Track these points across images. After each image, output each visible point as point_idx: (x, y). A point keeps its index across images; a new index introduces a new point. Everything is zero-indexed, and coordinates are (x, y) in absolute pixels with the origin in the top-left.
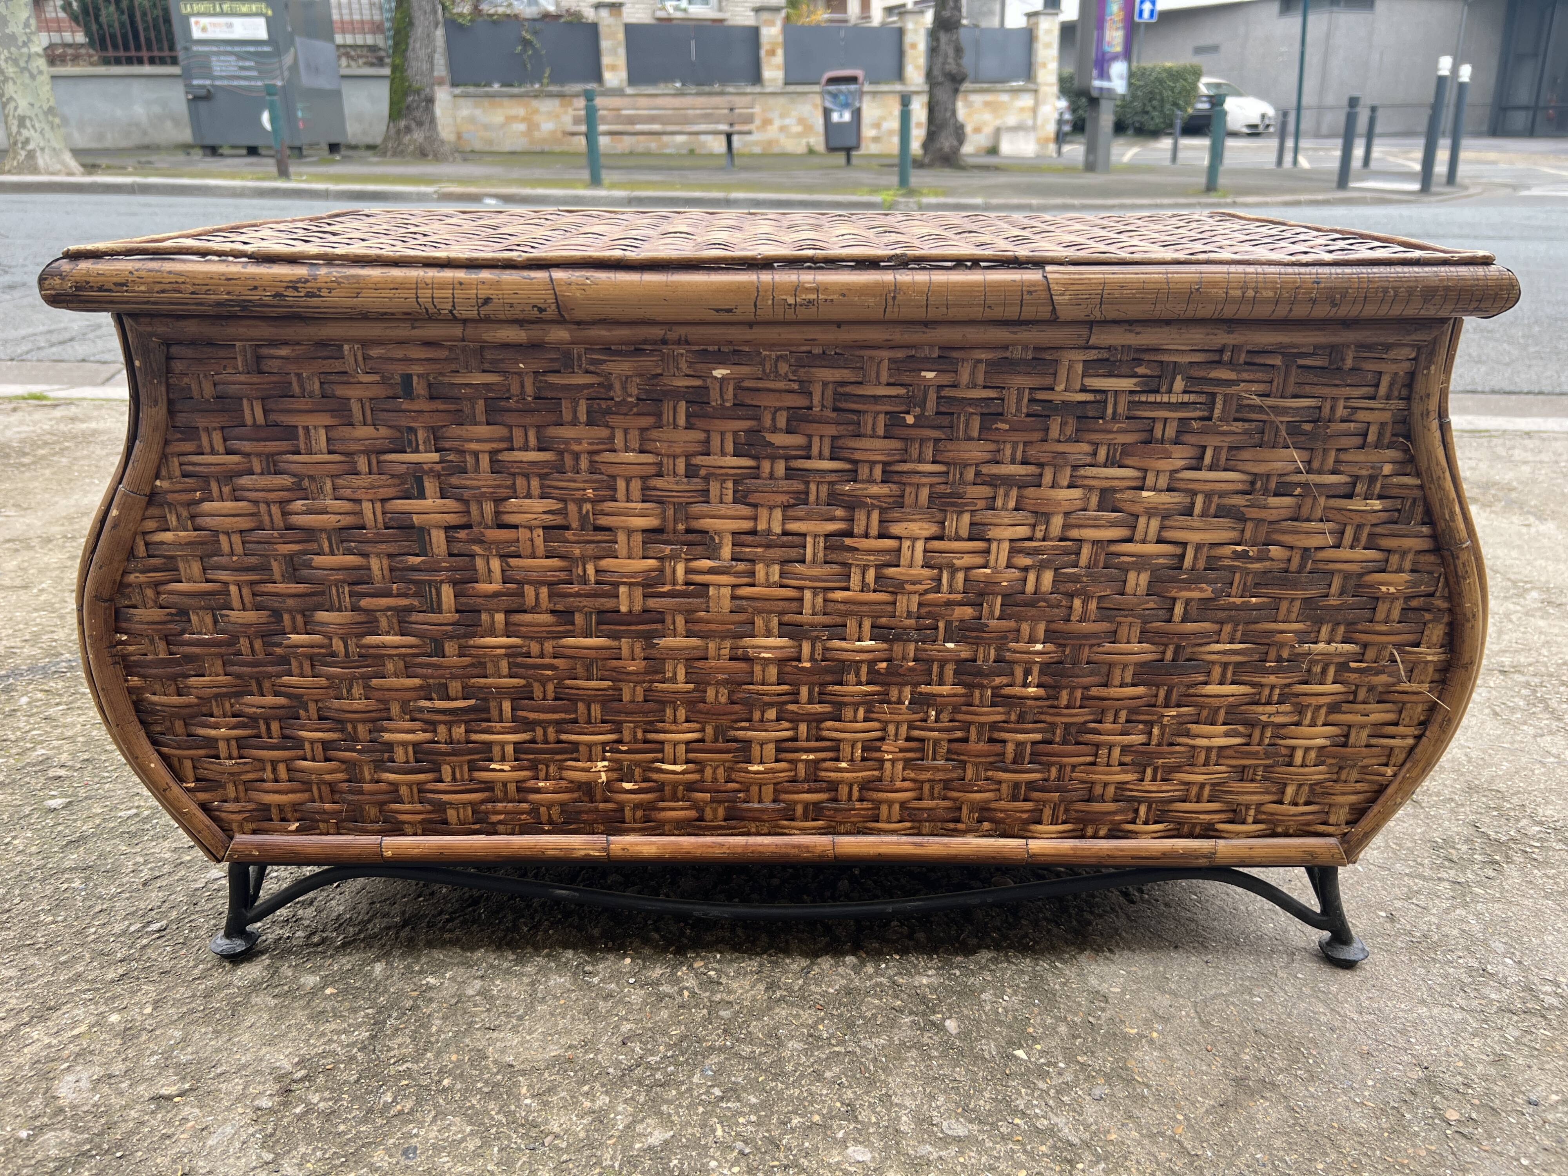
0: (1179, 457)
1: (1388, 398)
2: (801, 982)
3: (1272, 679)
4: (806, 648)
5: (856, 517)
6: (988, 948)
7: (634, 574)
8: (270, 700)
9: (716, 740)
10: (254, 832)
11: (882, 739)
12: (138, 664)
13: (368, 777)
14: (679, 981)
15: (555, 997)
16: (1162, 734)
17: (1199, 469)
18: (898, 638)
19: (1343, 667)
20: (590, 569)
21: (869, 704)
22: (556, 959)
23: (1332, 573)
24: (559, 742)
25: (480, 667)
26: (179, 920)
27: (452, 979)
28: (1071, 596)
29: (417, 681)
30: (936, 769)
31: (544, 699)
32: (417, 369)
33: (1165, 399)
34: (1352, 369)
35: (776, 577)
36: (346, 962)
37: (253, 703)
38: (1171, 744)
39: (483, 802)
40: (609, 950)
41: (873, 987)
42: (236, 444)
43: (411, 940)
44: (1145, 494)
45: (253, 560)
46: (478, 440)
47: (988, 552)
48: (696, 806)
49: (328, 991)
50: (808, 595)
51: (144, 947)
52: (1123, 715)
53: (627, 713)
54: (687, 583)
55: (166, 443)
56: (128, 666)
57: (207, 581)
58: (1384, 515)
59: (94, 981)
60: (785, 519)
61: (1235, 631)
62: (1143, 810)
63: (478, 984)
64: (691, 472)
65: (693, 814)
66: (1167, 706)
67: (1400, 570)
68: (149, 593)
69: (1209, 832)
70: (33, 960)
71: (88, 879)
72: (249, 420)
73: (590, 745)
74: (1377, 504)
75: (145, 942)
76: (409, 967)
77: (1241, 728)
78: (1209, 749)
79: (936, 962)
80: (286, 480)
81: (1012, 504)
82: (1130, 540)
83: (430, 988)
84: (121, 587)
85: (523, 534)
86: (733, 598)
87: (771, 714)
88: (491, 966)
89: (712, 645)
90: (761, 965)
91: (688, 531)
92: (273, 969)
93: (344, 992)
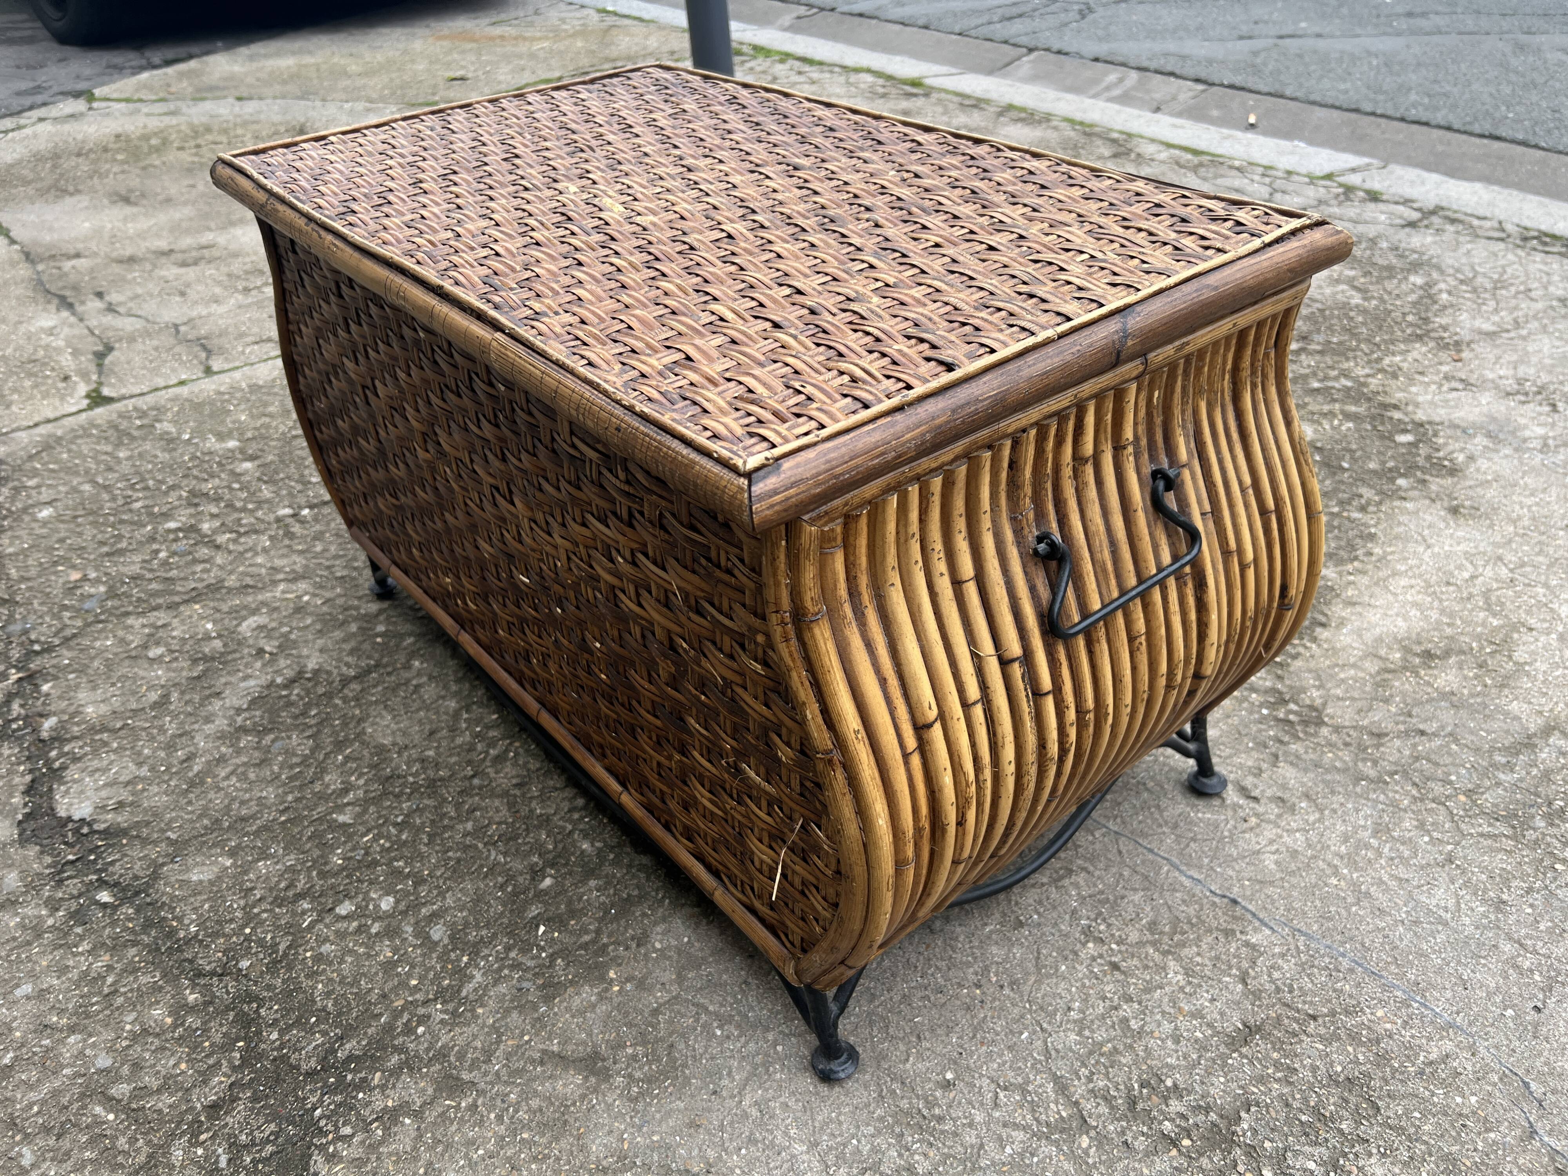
0: (631, 539)
2: (537, 794)
11: (549, 656)
14: (493, 746)
15: (436, 712)
17: (647, 556)
19: (772, 806)
22: (472, 691)
23: (747, 713)
27: (422, 669)
28: (604, 617)
30: (574, 698)
36: (406, 628)
38: (683, 782)
41: (559, 827)
44: (621, 559)
47: (557, 549)
48: (488, 638)
49: (379, 640)
52: (653, 737)
58: (769, 683)
61: (698, 715)
66: (675, 748)
67: (788, 744)
69: (718, 877)
74: (762, 669)
77: (719, 803)
78: (704, 806)
92: (380, 612)
93: (384, 643)
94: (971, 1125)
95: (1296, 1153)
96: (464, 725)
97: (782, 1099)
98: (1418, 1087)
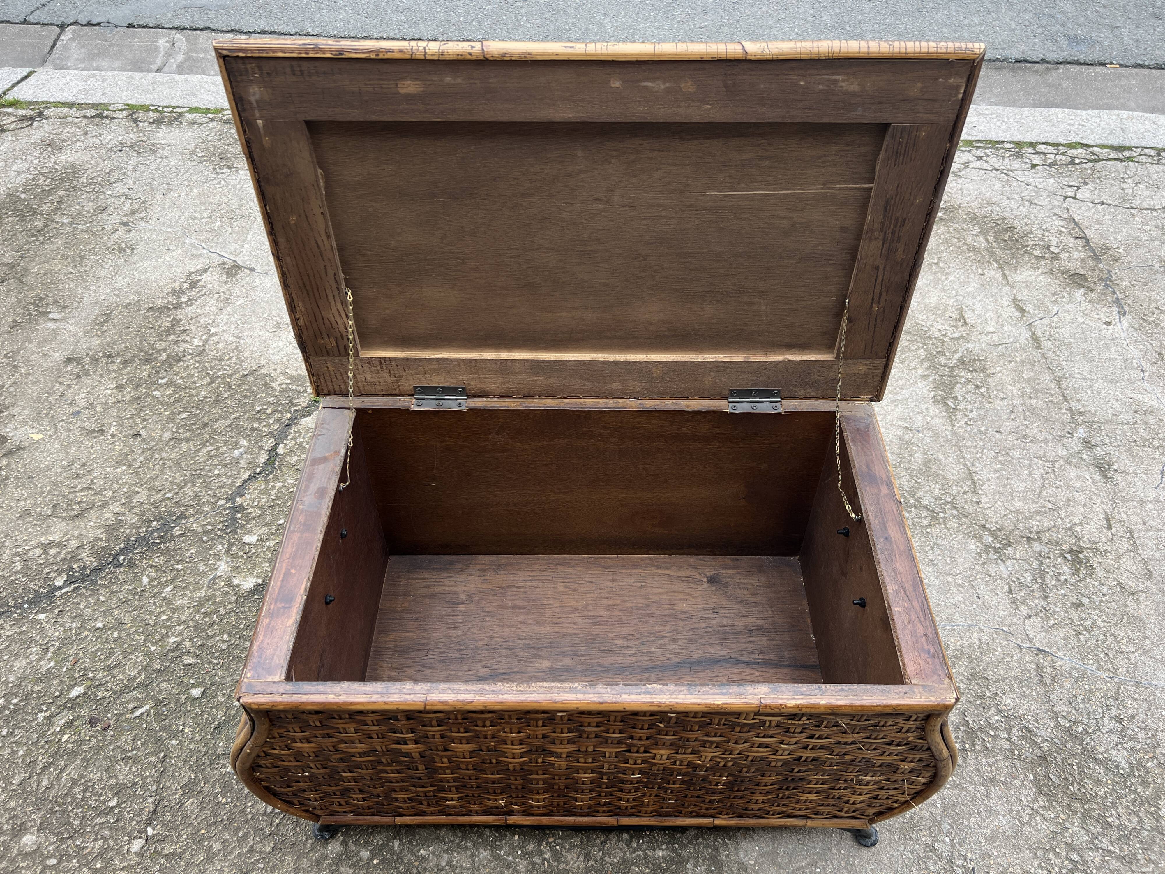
0: (801, 737)
1: (915, 721)
3: (841, 785)
4: (605, 777)
5: (632, 748)
7: (517, 762)
8: (334, 788)
9: (558, 797)
11: (644, 796)
12: (265, 780)
13: (386, 804)
14: (542, 853)
15: (484, 867)
16: (784, 796)
17: (811, 739)
18: (652, 775)
19: (879, 782)
20: (494, 761)
21: (637, 790)
22: (481, 836)
24: (480, 797)
25: (440, 780)
27: (433, 853)
28: (743, 767)
29: (408, 784)
30: (670, 803)
31: (472, 788)
32: (399, 714)
33: (797, 722)
34: (898, 714)
36: (379, 839)
37: (326, 788)
38: (788, 798)
39: (443, 809)
41: (636, 858)
42: (307, 731)
44: (782, 745)
45: (320, 758)
46: (434, 731)
47: (701, 757)
48: (549, 810)
49: (375, 862)
50: (606, 765)
51: (278, 825)
52: (765, 792)
53: (514, 792)
54: (543, 763)
55: (270, 730)
56: (261, 780)
57: (298, 762)
58: (907, 749)
59: (260, 852)
60: (595, 748)
61: (824, 774)
62: (771, 813)
63: (446, 856)
64: (545, 737)
65: (547, 812)
66: (787, 790)
67: (911, 762)
68: (269, 765)
70: (226, 835)
72: (313, 726)
73: (496, 798)
74: (903, 747)
75: (277, 820)
76: (410, 843)
77: (823, 795)
78: (807, 800)
79: (667, 840)
80: (335, 740)
81: (714, 747)
82: (774, 755)
83: (423, 859)
84: (253, 763)
85: (458, 753)
86: (567, 766)
87: (588, 791)
88: (450, 841)
89: (557, 777)
90: (582, 840)
91: (544, 751)
92: (345, 843)
93: (382, 862)
95: (990, 717)
96: (510, 858)
97: (869, 869)
98: (986, 659)
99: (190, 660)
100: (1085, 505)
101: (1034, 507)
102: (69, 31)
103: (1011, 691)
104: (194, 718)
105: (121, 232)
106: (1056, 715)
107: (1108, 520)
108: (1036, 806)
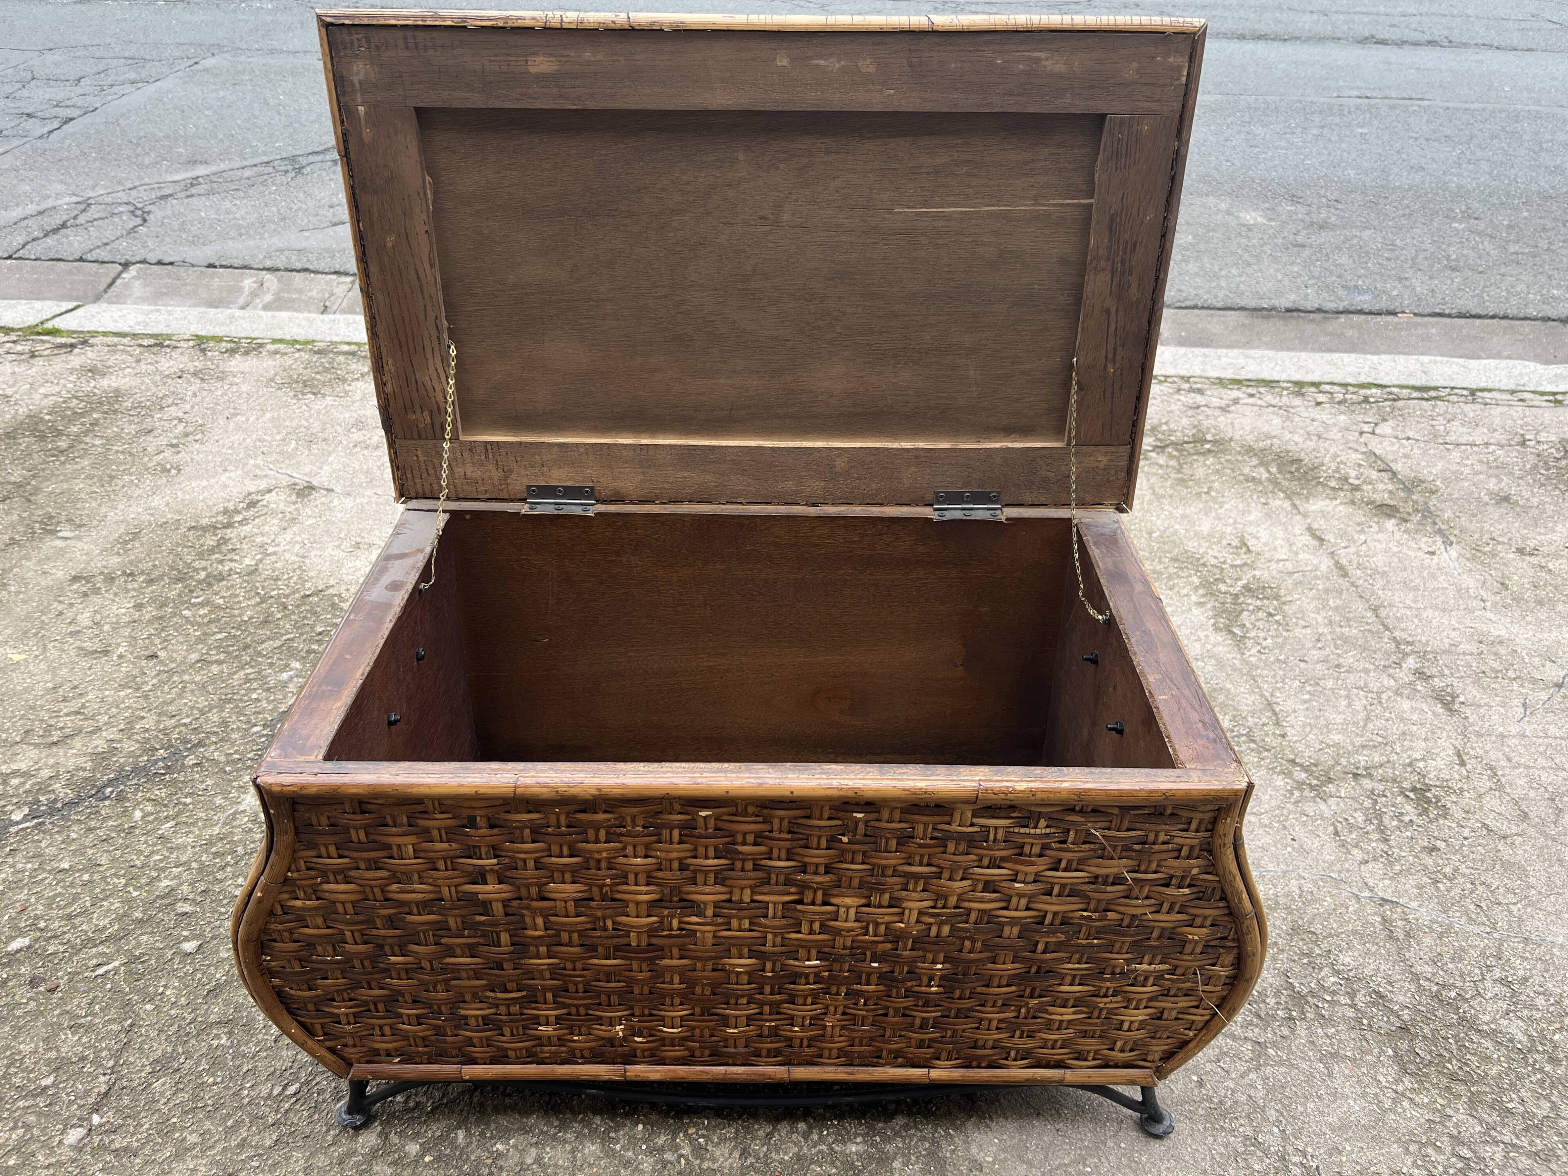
0: (1041, 865)
1: (1197, 831)
2: (765, 1149)
3: (1108, 984)
4: (769, 966)
5: (806, 892)
6: (902, 1113)
7: (642, 926)
8: (377, 992)
9: (702, 1014)
10: (368, 1062)
11: (825, 1014)
12: (277, 972)
13: (449, 1033)
14: (677, 1148)
15: (590, 1165)
16: (1028, 1012)
17: (1056, 870)
18: (835, 960)
19: (1161, 977)
20: (609, 923)
21: (815, 996)
22: (588, 1125)
23: (1154, 927)
24: (587, 1015)
25: (531, 974)
26: (308, 1082)
27: (515, 1147)
28: (964, 939)
29: (484, 982)
30: (864, 1031)
31: (577, 992)
32: (478, 812)
33: (1032, 831)
34: (1172, 814)
35: (747, 926)
36: (436, 1129)
37: (364, 994)
38: (1034, 1017)
39: (534, 1046)
40: (626, 1115)
41: (817, 1154)
42: (346, 853)
43: (481, 1105)
44: (1017, 885)
45: (361, 918)
46: (525, 853)
47: (903, 913)
48: (689, 1049)
49: (427, 1159)
50: (770, 936)
51: (287, 1111)
52: (1000, 1003)
53: (637, 1001)
54: (680, 929)
55: (294, 851)
56: (272, 974)
57: (328, 927)
58: (1193, 896)
59: (256, 1147)
60: (752, 893)
61: (1081, 957)
62: (1013, 1054)
63: (533, 1152)
64: (683, 867)
65: (686, 1053)
66: (1032, 997)
67: (1202, 926)
68: (286, 934)
69: (1059, 1065)
70: (208, 1125)
71: (230, 1033)
72: (356, 840)
73: (611, 1018)
74: (1187, 891)
75: (287, 1106)
76: (482, 1134)
77: (1085, 1009)
78: (1061, 1021)
79: (863, 1129)
80: (385, 874)
81: (920, 888)
82: (1006, 908)
83: (500, 1155)
84: (265, 931)
85: (559, 904)
86: (714, 937)
87: (744, 1001)
88: (542, 1132)
89: (699, 965)
90: (737, 1131)
91: (681, 900)
92: (384, 1135)
93: (438, 1159)
94: (1233, 1092)
95: (1323, 979)
96: (630, 1154)
97: (1162, 1168)
98: (1311, 910)
99: (187, 908)
100: (1426, 739)
101: (1358, 741)
102: (133, 270)
103: (1349, 948)
104: (181, 978)
105: (168, 454)
106: (1416, 977)
107: (1459, 756)
108: (1400, 1088)
